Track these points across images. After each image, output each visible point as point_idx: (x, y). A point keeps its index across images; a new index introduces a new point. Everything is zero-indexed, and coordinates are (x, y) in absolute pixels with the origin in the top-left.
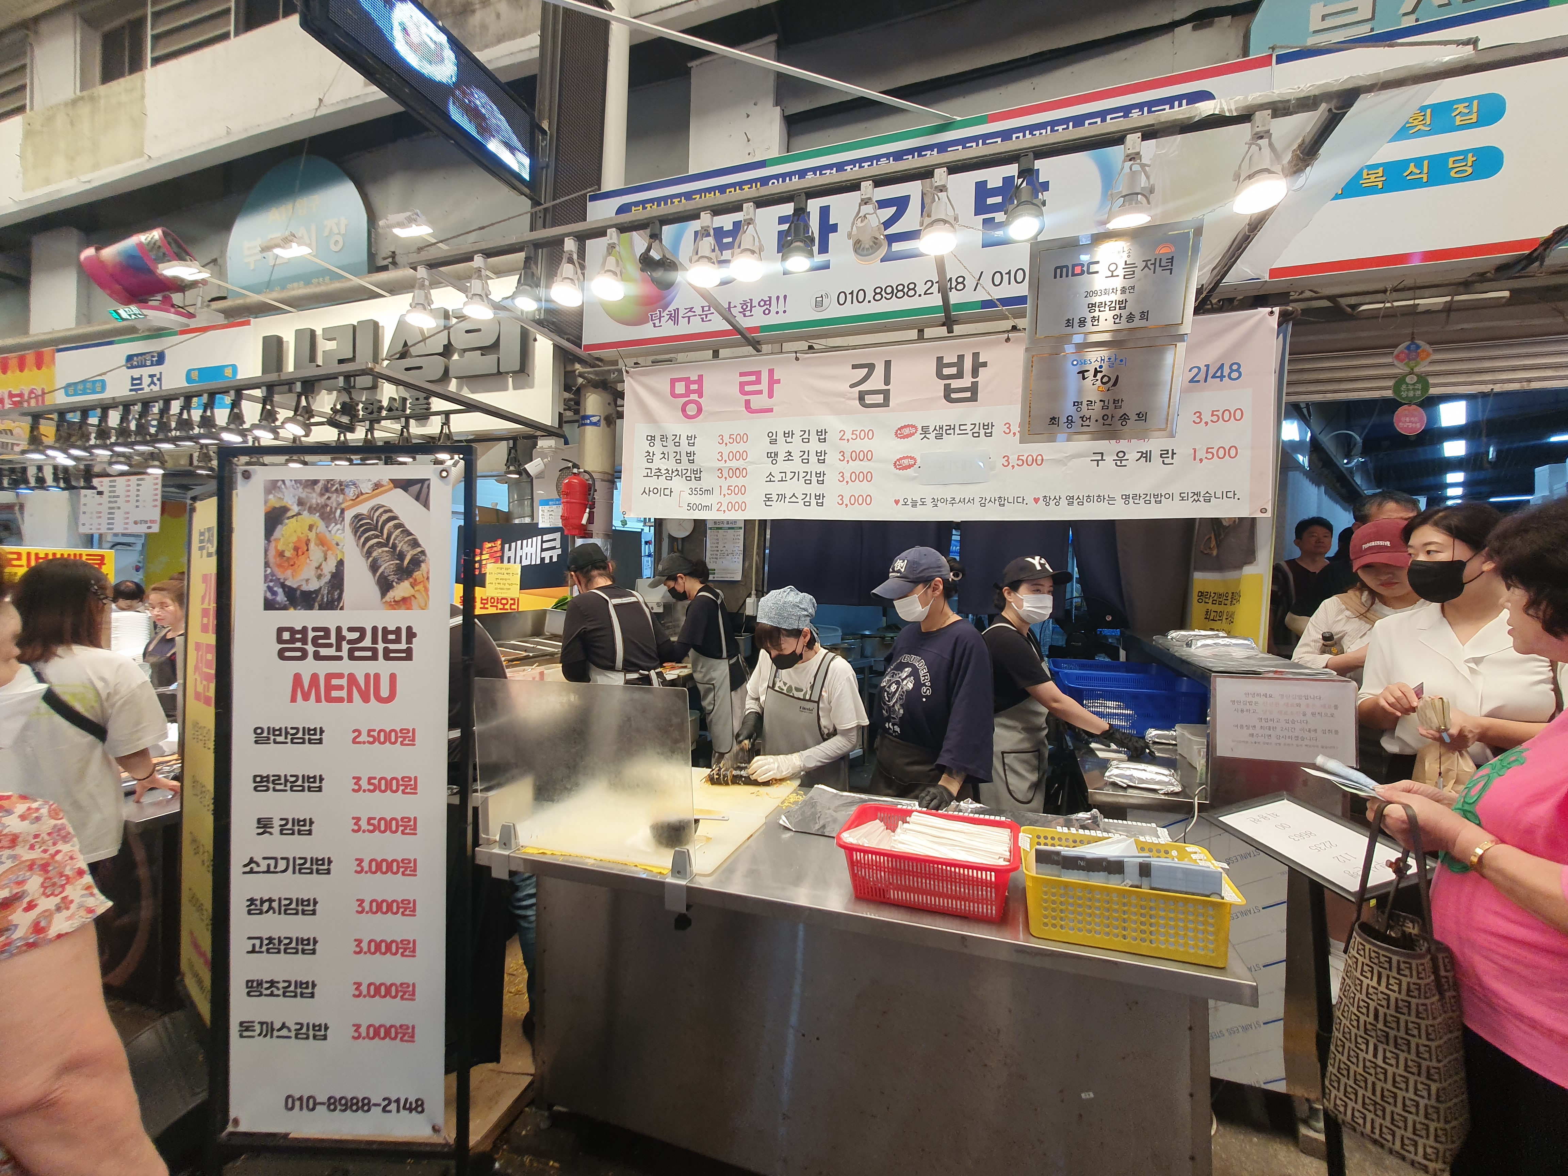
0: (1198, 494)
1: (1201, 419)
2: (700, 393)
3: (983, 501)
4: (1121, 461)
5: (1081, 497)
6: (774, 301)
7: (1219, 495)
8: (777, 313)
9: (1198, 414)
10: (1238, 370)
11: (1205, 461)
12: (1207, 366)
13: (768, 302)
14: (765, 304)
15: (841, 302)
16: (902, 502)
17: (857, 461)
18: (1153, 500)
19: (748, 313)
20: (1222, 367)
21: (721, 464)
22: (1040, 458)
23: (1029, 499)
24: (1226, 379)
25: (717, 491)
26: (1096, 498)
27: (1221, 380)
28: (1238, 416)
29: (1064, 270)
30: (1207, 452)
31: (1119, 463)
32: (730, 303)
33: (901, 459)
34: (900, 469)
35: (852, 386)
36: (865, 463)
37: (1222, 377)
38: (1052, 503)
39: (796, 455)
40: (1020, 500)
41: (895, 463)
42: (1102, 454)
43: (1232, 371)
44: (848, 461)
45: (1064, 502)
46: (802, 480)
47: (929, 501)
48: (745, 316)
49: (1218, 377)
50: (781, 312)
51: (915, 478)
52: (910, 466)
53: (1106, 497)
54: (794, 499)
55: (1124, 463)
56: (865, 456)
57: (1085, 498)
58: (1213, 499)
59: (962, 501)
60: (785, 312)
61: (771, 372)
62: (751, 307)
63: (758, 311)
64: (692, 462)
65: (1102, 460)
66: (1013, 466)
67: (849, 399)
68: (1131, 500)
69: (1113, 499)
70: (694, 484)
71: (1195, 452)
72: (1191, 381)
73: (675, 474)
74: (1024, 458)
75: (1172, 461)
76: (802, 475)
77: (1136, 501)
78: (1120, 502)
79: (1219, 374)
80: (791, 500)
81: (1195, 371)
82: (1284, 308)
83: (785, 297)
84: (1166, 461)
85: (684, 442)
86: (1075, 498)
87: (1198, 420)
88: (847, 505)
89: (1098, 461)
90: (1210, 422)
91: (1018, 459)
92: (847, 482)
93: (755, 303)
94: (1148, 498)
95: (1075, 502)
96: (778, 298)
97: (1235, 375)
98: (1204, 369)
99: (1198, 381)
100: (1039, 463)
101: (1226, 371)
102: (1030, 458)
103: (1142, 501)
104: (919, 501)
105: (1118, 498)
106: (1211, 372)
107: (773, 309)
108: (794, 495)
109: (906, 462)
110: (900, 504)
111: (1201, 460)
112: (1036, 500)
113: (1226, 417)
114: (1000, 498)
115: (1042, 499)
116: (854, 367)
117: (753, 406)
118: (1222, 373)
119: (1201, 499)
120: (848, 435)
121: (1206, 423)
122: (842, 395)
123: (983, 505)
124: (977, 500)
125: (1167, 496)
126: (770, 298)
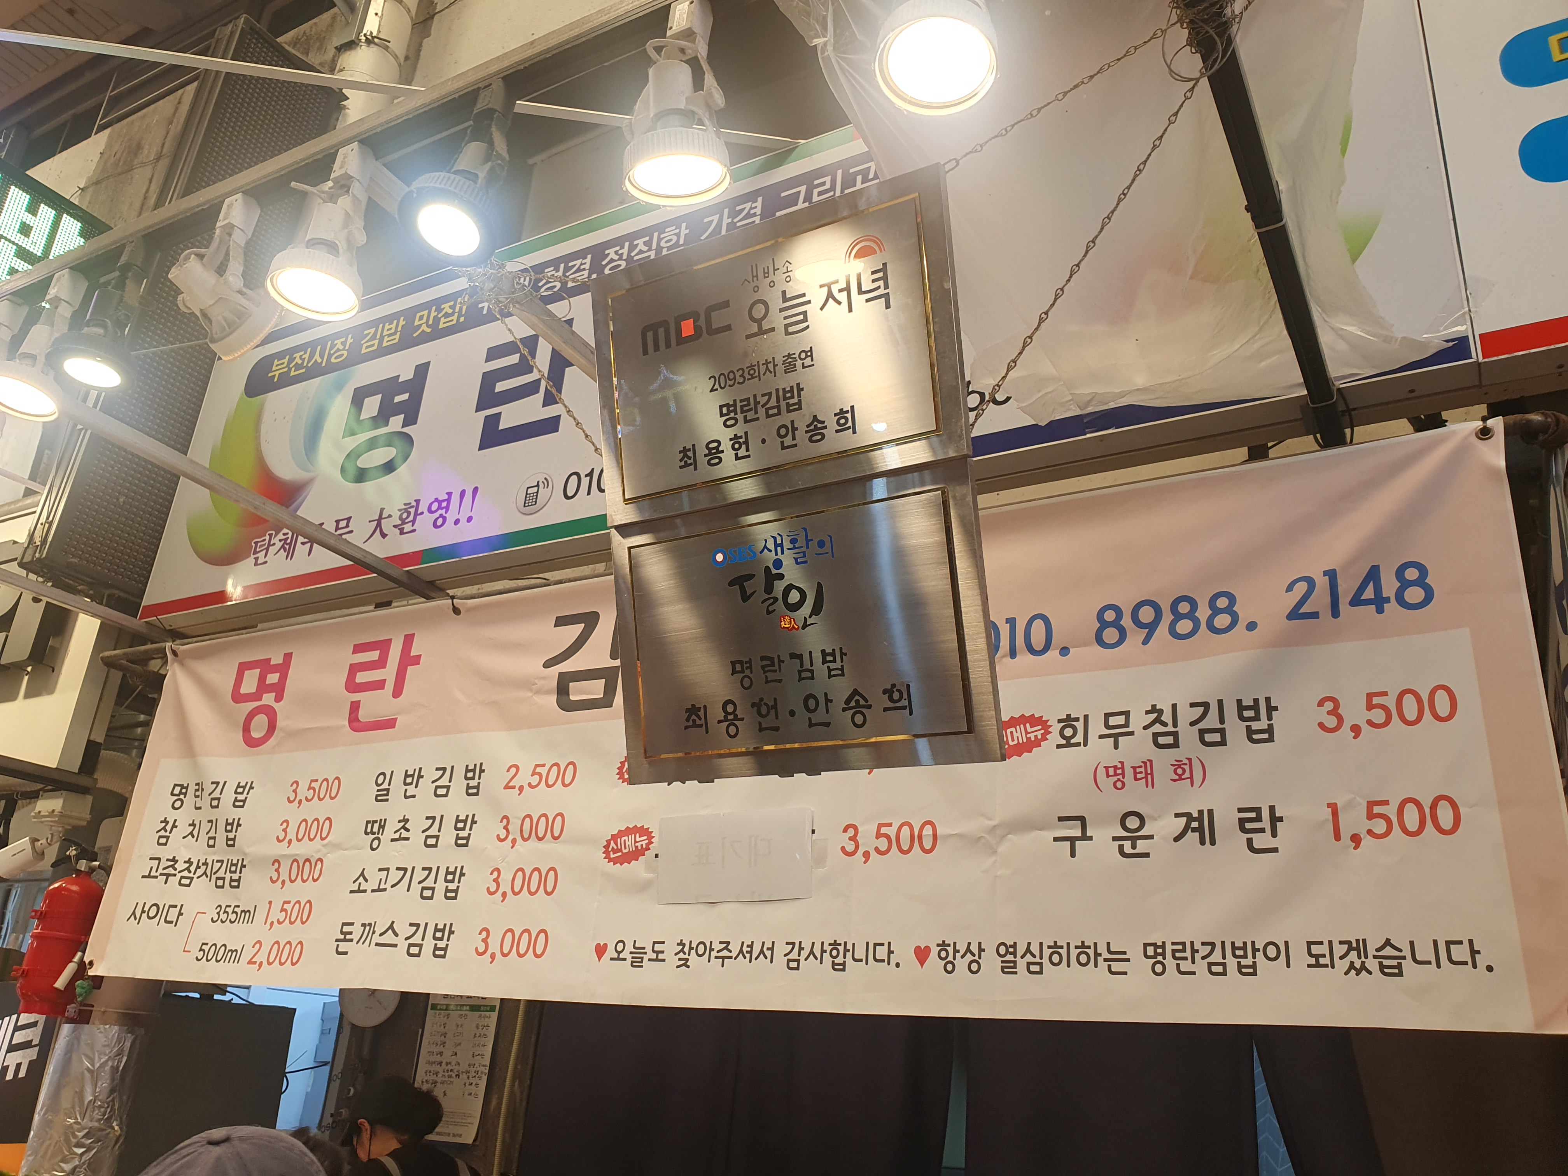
0: (1358, 947)
1: (1340, 719)
2: (279, 691)
3: (794, 955)
4: (1134, 841)
5: (1035, 949)
6: (455, 498)
7: (1425, 952)
8: (457, 522)
9: (1329, 705)
10: (1421, 582)
11: (1367, 841)
12: (1331, 575)
13: (444, 504)
14: (440, 508)
15: (570, 494)
16: (611, 953)
17: (533, 842)
18: (1232, 963)
19: (408, 527)
20: (1373, 574)
21: (282, 850)
22: (928, 831)
23: (905, 953)
24: (1392, 607)
25: (260, 916)
26: (1074, 952)
27: (1380, 610)
28: (1443, 708)
29: (661, 331)
30: (1371, 816)
31: (1127, 845)
32: (382, 510)
33: (621, 834)
34: (615, 861)
35: (548, 664)
36: (548, 845)
37: (1379, 602)
38: (962, 964)
39: (417, 825)
40: (882, 952)
41: (607, 847)
42: (1082, 820)
43: (1405, 584)
44: (514, 841)
45: (991, 962)
46: (416, 888)
47: (670, 950)
48: (402, 532)
49: (1368, 602)
50: (463, 520)
51: (644, 887)
52: (636, 854)
53: (1102, 949)
54: (389, 938)
55: (1141, 846)
56: (549, 827)
57: (1047, 952)
58: (1408, 965)
59: (747, 952)
60: (470, 519)
61: (409, 640)
62: (416, 514)
63: (425, 521)
64: (231, 843)
65: (1085, 837)
66: (867, 855)
67: (538, 692)
68: (1170, 962)
69: (1121, 956)
70: (226, 897)
71: (1335, 814)
72: (1294, 614)
73: (200, 872)
74: (892, 831)
75: (1271, 843)
76: (420, 875)
77: (1185, 966)
78: (1140, 966)
79: (1369, 593)
80: (382, 940)
81: (1302, 587)
82: (1518, 417)
83: (476, 490)
84: (1259, 841)
85: (228, 797)
86: (1021, 950)
87: (1332, 722)
88: (493, 956)
89: (1072, 840)
90: (1365, 727)
91: (879, 835)
92: (504, 895)
93: (423, 507)
94: (1217, 957)
95: (1021, 964)
96: (463, 494)
97: (1414, 594)
98: (1322, 583)
99: (1314, 615)
100: (928, 845)
101: (1389, 586)
102: (906, 830)
103: (1201, 966)
104: (648, 949)
105: (1135, 952)
106: (1347, 588)
107: (451, 516)
108: (391, 927)
109: (629, 843)
110: (606, 957)
111: (1356, 840)
112: (922, 954)
113: (1411, 713)
114: (835, 944)
115: (935, 950)
116: (561, 621)
117: (364, 715)
118: (1378, 590)
119: (1372, 964)
120: (525, 777)
121: (1356, 730)
122: (526, 684)
123: (793, 965)
124: (781, 949)
125: (1272, 951)
126: (450, 494)
